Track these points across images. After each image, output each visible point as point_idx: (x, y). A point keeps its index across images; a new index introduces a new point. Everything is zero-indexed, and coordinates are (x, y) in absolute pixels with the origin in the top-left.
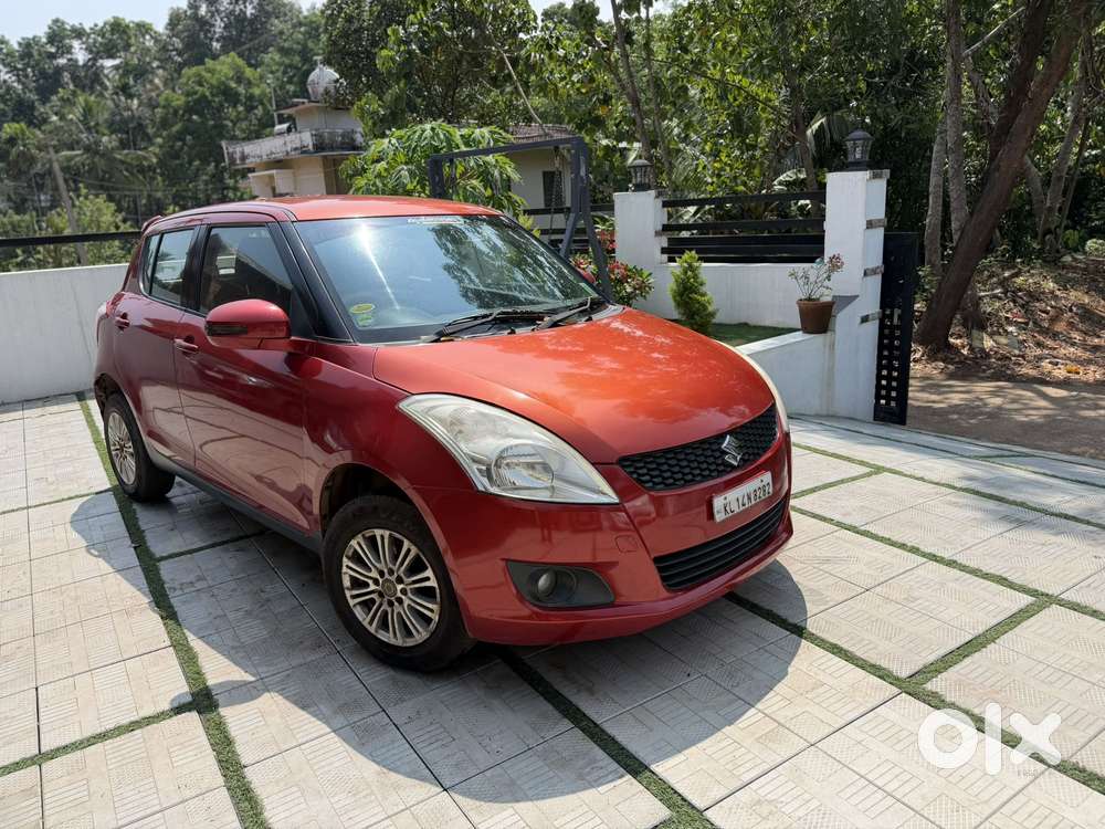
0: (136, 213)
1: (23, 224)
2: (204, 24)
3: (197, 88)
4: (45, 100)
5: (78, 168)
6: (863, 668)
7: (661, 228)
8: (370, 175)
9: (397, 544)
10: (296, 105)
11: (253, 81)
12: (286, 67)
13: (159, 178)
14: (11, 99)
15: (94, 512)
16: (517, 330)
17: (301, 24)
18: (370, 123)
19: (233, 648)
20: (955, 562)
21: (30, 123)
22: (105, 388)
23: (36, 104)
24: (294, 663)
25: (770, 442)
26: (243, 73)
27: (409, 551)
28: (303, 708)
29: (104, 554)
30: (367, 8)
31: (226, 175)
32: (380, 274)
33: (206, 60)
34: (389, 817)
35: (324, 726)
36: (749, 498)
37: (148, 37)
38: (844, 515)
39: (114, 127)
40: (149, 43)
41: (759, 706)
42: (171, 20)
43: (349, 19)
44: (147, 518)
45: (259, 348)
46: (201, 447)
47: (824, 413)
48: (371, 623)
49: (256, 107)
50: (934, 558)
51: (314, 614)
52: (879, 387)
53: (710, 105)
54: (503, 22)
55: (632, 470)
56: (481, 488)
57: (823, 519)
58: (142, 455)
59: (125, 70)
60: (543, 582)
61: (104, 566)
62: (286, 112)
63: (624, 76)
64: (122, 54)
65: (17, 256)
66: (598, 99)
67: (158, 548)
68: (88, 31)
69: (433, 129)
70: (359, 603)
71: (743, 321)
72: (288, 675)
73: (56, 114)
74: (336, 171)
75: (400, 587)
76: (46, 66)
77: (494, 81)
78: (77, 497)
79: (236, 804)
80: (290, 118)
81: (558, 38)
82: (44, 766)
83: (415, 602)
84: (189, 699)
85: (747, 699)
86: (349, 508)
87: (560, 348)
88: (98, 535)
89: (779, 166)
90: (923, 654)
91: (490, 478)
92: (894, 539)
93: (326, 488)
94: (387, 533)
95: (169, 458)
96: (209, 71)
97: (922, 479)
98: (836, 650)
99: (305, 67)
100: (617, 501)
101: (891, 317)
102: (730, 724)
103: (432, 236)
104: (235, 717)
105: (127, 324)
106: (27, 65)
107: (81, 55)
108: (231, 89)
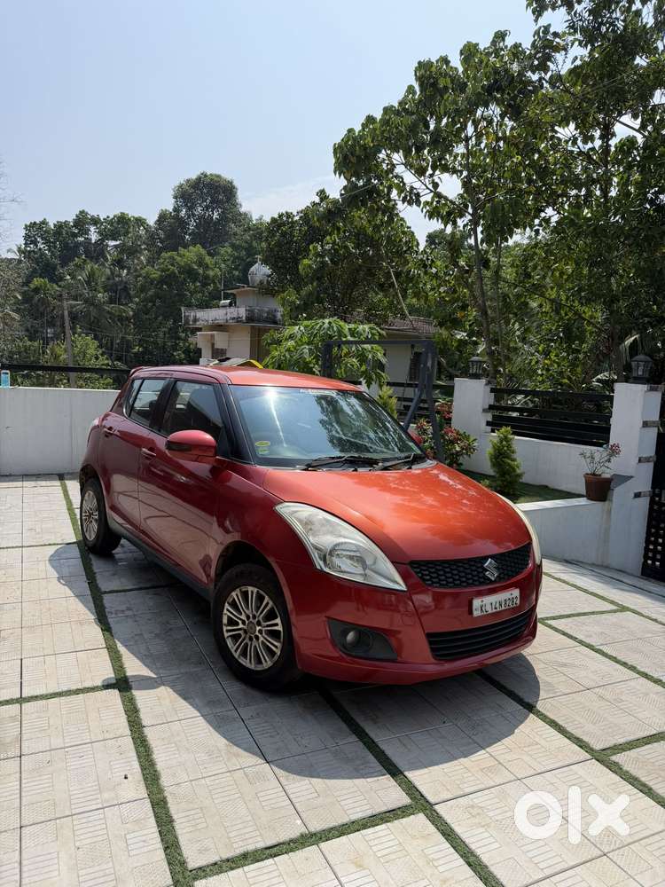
0: (112, 349)
2: (182, 223)
3: (170, 267)
4: (64, 264)
5: (77, 314)
6: (569, 738)
7: (487, 407)
8: (282, 348)
9: (260, 599)
10: (238, 287)
11: (210, 266)
12: (235, 258)
13: (132, 326)
14: (42, 262)
15: (64, 556)
16: (359, 470)
17: (250, 229)
18: (289, 309)
20: (661, 681)
21: (52, 280)
22: (87, 474)
23: (58, 266)
24: (182, 671)
25: (523, 569)
26: (204, 259)
27: (268, 603)
28: (185, 699)
29: (69, 584)
30: (297, 228)
31: (180, 330)
32: (278, 423)
33: (180, 248)
34: (230, 771)
35: (196, 712)
36: (500, 605)
37: (142, 228)
38: (587, 636)
39: (107, 287)
40: (142, 232)
41: (487, 749)
42: (160, 218)
43: (284, 235)
44: (98, 565)
46: (145, 519)
47: (600, 563)
48: (236, 651)
49: (209, 284)
50: (646, 676)
51: (200, 642)
52: (647, 549)
53: (546, 317)
54: (395, 246)
55: (418, 570)
56: (318, 567)
57: (571, 637)
58: (103, 521)
59: (121, 249)
60: (351, 636)
61: (69, 592)
62: (229, 292)
63: (477, 293)
64: (122, 238)
66: (458, 305)
67: (104, 585)
68: (102, 220)
69: (330, 323)
70: (231, 636)
71: (544, 484)
72: (177, 678)
73: (70, 275)
74: (259, 341)
75: (258, 628)
76: (70, 242)
77: (381, 287)
78: (54, 544)
79: (136, 748)
80: (232, 294)
81: (432, 261)
82: (23, 705)
83: (267, 640)
84: (114, 681)
85: (481, 743)
86: (234, 570)
87: (401, 488)
88: (66, 571)
89: (598, 367)
90: (616, 737)
91: (324, 560)
92: (619, 658)
93: (221, 556)
94: (255, 590)
95: (120, 525)
96: (180, 256)
97: (656, 620)
98: (554, 724)
99: (249, 260)
100: (405, 589)
101: (660, 496)
102: (465, 757)
103: (316, 401)
104: (141, 697)
105: (112, 434)
106: (57, 240)
107: (94, 236)
108: (194, 269)
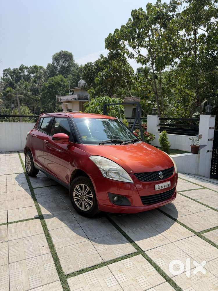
0: (34, 111)
1: (7, 111)
2: (55, 68)
3: (52, 82)
4: (17, 83)
5: (22, 99)
6: (188, 229)
7: (158, 124)
8: (90, 107)
9: (85, 187)
10: (75, 88)
11: (65, 82)
12: (73, 79)
13: (40, 103)
14: (9, 82)
15: (20, 177)
16: (117, 144)
17: (78, 69)
18: (92, 95)
19: (48, 208)
21: (13, 88)
22: (27, 150)
23: (15, 83)
24: (61, 212)
25: (171, 175)
26: (63, 79)
27: (88, 189)
29: (22, 186)
30: (94, 67)
31: (56, 103)
33: (55, 76)
34: (77, 243)
35: (65, 225)
36: (164, 187)
37: (42, 70)
38: (193, 197)
39: (31, 90)
40: (42, 71)
41: (161, 233)
42: (48, 66)
43: (89, 70)
44: (32, 180)
45: (62, 143)
46: (47, 164)
47: (196, 174)
48: (78, 205)
49: (65, 88)
50: (212, 208)
51: (66, 203)
52: (211, 169)
53: (177, 95)
54: (126, 73)
55: (137, 176)
56: (104, 176)
57: (188, 197)
58: (33, 165)
59: (36, 77)
60: (115, 198)
61: (22, 188)
62: (72, 90)
63: (154, 88)
64: (36, 73)
65: (5, 118)
66: (148, 92)
67: (34, 186)
68: (29, 67)
69: (105, 98)
70: (76, 200)
71: (177, 149)
72: (59, 215)
73: (19, 86)
74: (82, 105)
75: (85, 197)
76: (18, 75)
77: (122, 86)
78: (17, 173)
79: (46, 237)
80: (73, 91)
81: (139, 77)
82: (8, 225)
83: (88, 201)
84: (38, 216)
86: (76, 179)
87: (131, 150)
88: (21, 182)
89: (194, 111)
90: (203, 228)
91: (106, 174)
92: (203, 203)
94: (84, 185)
95: (39, 166)
96: (55, 78)
97: (215, 191)
98: (183, 225)
99: (78, 79)
100: (133, 182)
101: (215, 151)
103: (102, 123)
104: (47, 221)
105: (34, 136)
106: (14, 74)
107: (26, 73)
108: (60, 83)
